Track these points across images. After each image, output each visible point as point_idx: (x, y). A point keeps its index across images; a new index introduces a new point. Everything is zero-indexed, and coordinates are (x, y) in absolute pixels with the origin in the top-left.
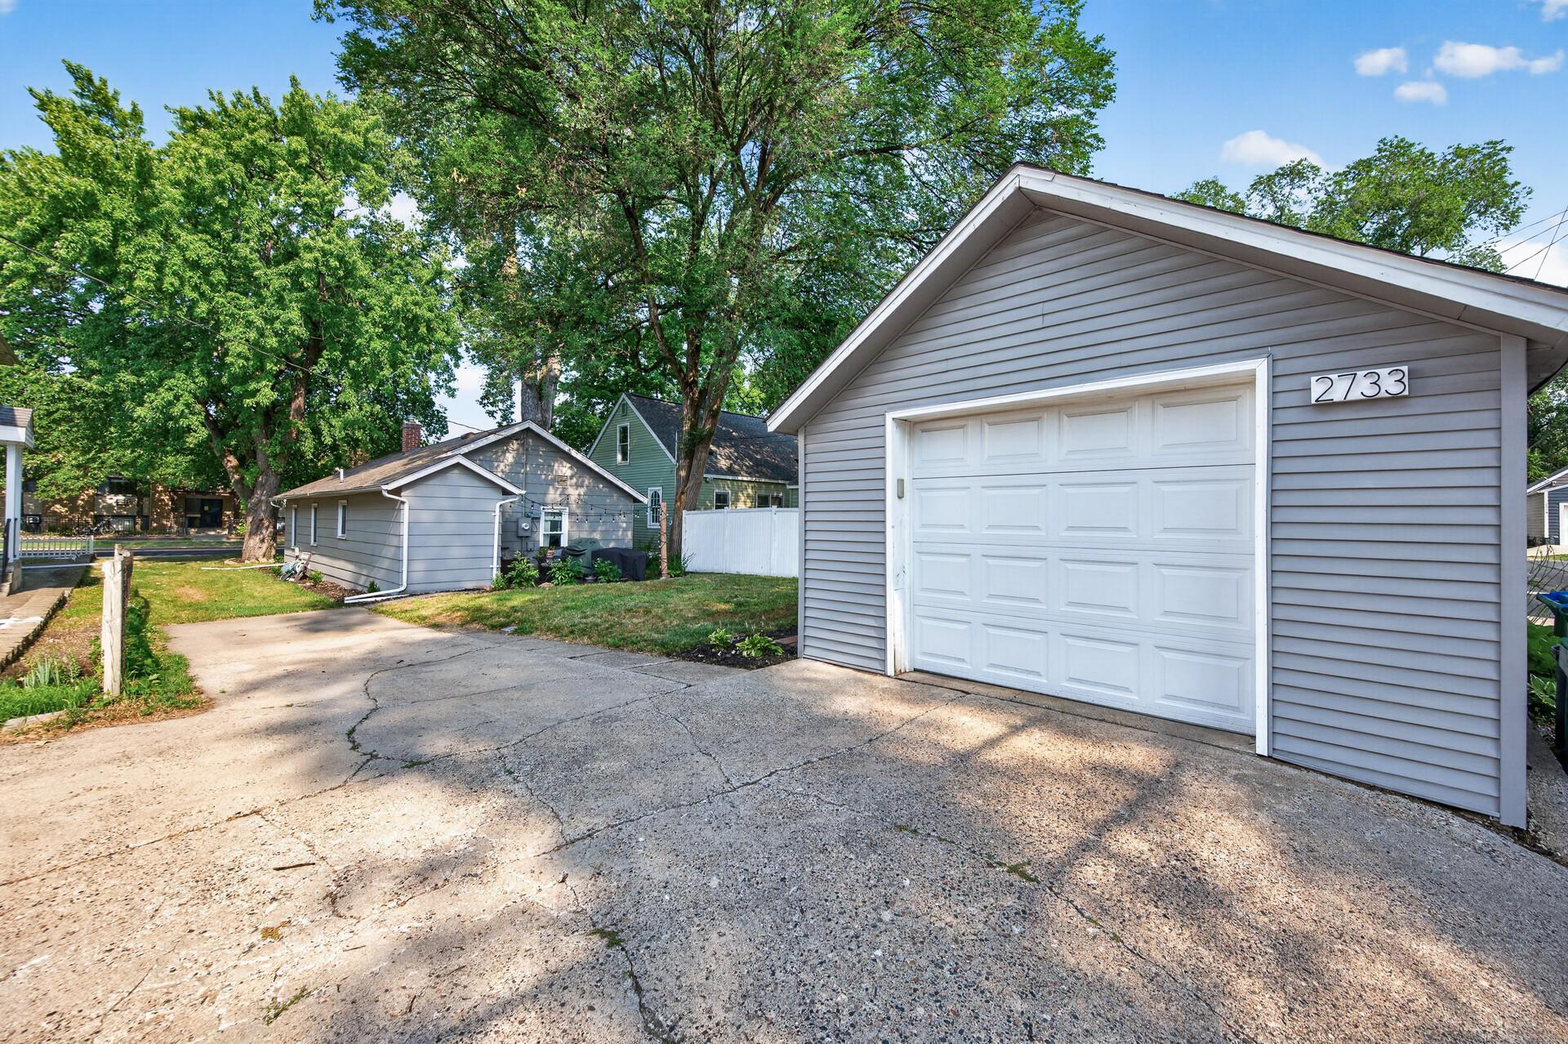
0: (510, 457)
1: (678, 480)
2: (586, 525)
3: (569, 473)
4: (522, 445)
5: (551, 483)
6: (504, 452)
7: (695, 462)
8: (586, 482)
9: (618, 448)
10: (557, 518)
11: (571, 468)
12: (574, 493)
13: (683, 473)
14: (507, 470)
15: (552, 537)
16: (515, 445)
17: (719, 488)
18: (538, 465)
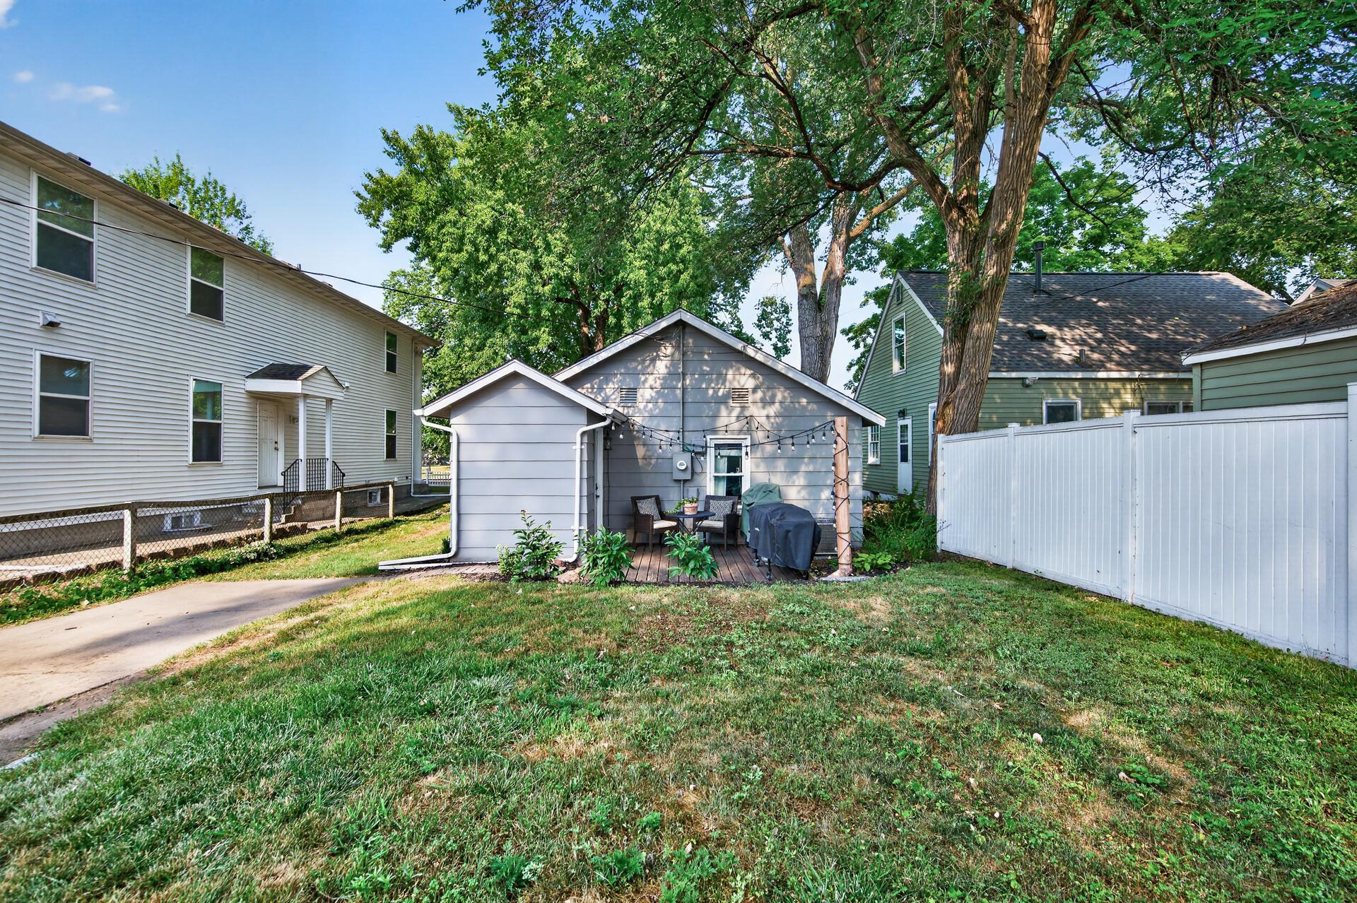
0: (661, 367)
1: (942, 381)
2: (781, 465)
3: (750, 383)
4: (677, 347)
5: (723, 401)
6: (653, 360)
7: (969, 344)
8: (779, 397)
9: (894, 352)
10: (733, 453)
11: (753, 376)
12: (760, 414)
13: (949, 369)
14: (658, 385)
15: (729, 479)
16: (667, 349)
17: (1054, 394)
18: (703, 374)
